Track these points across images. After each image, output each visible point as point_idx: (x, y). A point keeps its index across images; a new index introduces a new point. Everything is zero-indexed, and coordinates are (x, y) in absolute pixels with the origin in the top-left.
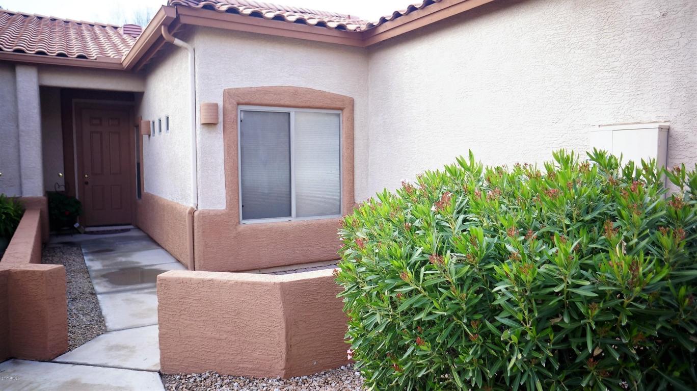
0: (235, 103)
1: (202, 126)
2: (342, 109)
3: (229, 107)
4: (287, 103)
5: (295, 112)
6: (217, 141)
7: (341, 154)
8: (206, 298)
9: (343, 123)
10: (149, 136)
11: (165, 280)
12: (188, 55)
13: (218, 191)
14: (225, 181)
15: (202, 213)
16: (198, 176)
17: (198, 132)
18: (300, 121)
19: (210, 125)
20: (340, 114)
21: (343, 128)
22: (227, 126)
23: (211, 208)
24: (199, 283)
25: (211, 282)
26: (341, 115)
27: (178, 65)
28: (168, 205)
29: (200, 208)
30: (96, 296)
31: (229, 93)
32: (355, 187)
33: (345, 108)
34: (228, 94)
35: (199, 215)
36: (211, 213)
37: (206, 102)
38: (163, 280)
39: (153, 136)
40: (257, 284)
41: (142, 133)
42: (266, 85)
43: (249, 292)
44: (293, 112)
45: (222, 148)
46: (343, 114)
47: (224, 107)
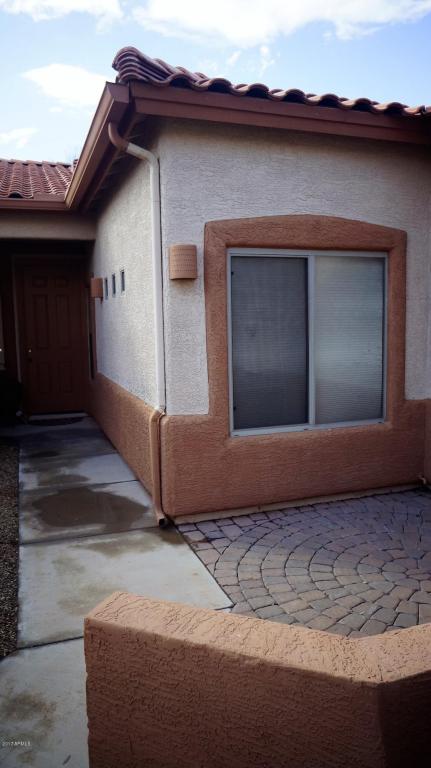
0: (223, 245)
1: (173, 283)
2: (387, 250)
3: (213, 250)
4: (304, 242)
5: (316, 257)
6: (195, 306)
7: (386, 322)
8: (190, 684)
9: (389, 273)
10: (102, 298)
11: (100, 630)
12: (149, 171)
13: (198, 385)
14: (208, 370)
15: (173, 420)
16: (167, 363)
17: (166, 293)
18: (323, 270)
19: (183, 281)
20: (384, 259)
21: (389, 281)
22: (212, 282)
23: (186, 413)
24: (174, 649)
25: (202, 653)
26: (386, 260)
27: (135, 192)
28: (125, 398)
29: (170, 413)
30: (18, 550)
31: (213, 228)
32: (407, 375)
33: (393, 248)
34: (211, 229)
35: (168, 423)
36: (187, 420)
37: (179, 243)
38: (94, 628)
39: (107, 298)
40: (314, 678)
41: (93, 296)
42: (270, 214)
43: (295, 694)
44: (311, 255)
45: (203, 318)
46: (389, 258)
47: (206, 252)
